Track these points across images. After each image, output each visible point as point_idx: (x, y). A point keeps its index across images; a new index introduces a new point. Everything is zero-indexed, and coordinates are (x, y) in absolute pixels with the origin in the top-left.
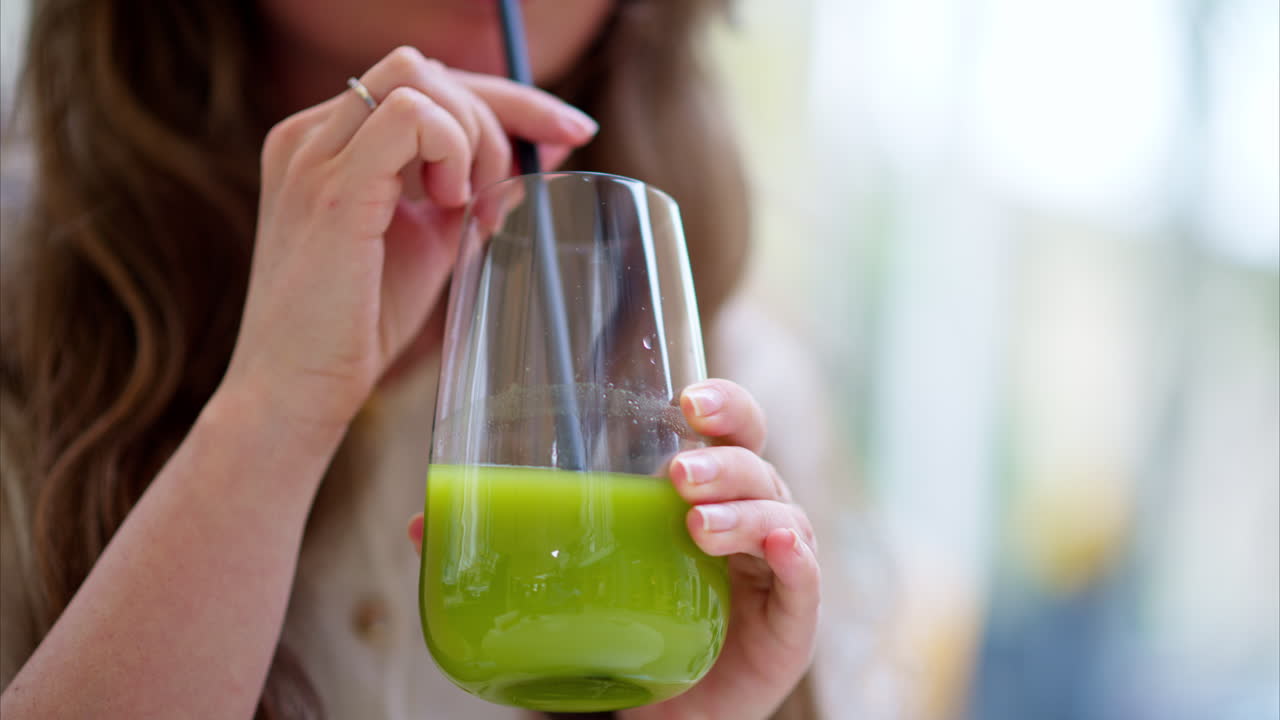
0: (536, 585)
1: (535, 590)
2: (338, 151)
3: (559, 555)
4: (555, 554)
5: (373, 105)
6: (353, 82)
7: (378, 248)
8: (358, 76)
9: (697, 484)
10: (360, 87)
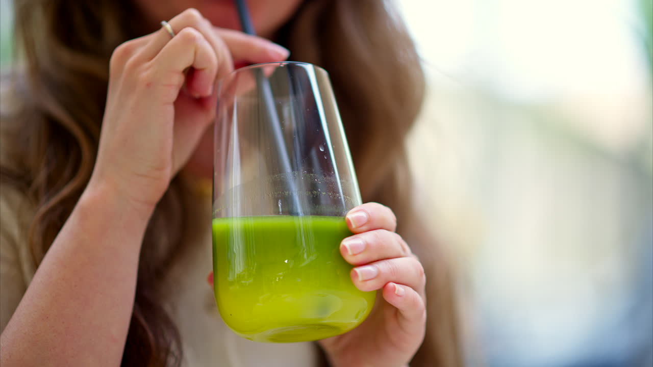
0: (277, 278)
1: (277, 280)
2: (151, 59)
3: (288, 261)
4: (286, 261)
5: (173, 35)
6: (164, 23)
7: (171, 110)
8: (167, 21)
9: (354, 255)
10: (168, 26)
